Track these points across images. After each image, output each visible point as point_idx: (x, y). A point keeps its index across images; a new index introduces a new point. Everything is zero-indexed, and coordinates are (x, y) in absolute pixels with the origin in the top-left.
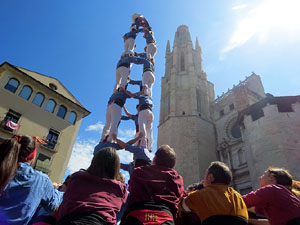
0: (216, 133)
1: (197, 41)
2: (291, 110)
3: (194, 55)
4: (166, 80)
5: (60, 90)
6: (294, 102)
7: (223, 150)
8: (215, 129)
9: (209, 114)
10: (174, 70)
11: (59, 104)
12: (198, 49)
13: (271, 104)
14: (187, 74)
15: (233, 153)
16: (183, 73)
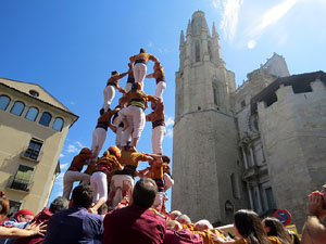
1: (214, 27)
2: (310, 90)
3: (209, 42)
4: (180, 75)
5: (43, 97)
7: (245, 145)
8: (236, 122)
9: (228, 107)
10: (187, 62)
11: (42, 110)
12: (216, 36)
14: (203, 65)
15: (257, 148)
16: (198, 63)
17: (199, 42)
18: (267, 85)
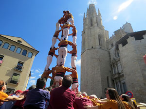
0: (110, 55)
1: (99, 11)
2: (143, 38)
3: (97, 18)
4: (84, 32)
5: (23, 43)
6: (144, 34)
7: (114, 64)
8: (109, 53)
9: (105, 46)
10: (87, 27)
11: (23, 49)
12: (100, 15)
13: (132, 36)
14: (94, 28)
15: (118, 65)
16: (92, 27)
17: (92, 18)
18: (123, 36)
